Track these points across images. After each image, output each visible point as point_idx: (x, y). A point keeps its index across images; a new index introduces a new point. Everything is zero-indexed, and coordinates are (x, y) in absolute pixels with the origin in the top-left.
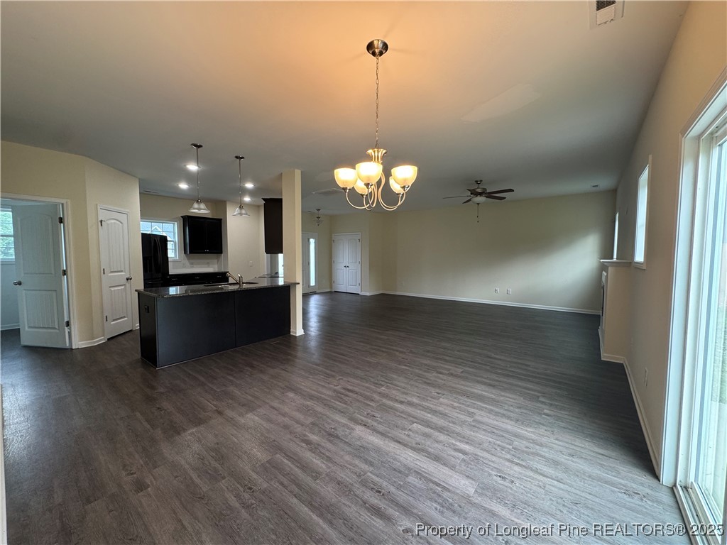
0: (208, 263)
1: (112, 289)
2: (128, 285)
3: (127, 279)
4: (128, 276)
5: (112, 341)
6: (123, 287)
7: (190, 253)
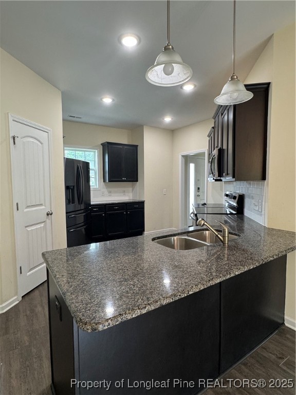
0: (124, 192)
1: (29, 229)
2: (48, 221)
3: (48, 214)
4: (48, 210)
5: (27, 298)
6: (42, 225)
7: (109, 181)
